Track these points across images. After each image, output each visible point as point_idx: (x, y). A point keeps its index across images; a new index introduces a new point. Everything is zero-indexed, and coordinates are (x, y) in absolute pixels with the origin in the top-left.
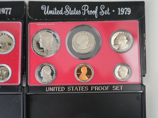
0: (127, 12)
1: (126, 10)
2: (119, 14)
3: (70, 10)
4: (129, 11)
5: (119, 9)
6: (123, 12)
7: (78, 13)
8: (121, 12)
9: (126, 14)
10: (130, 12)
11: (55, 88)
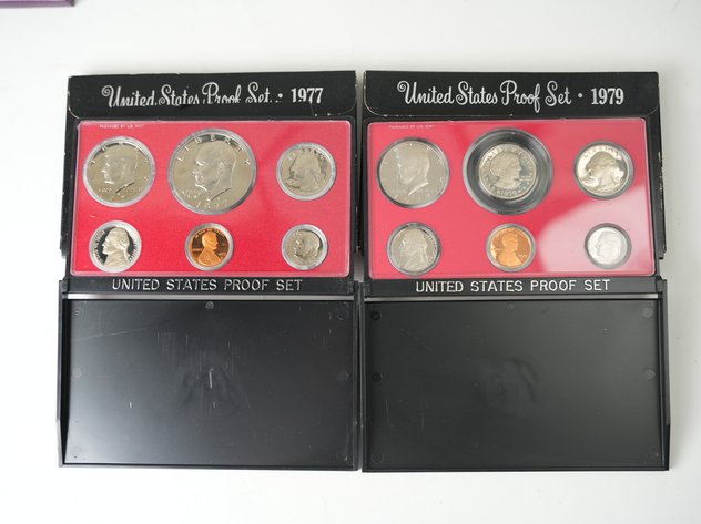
0: (615, 99)
1: (611, 92)
2: (595, 102)
3: (471, 93)
4: (619, 94)
5: (594, 90)
6: (605, 97)
7: (491, 99)
8: (598, 99)
9: (611, 102)
10: (622, 98)
11: (440, 285)
